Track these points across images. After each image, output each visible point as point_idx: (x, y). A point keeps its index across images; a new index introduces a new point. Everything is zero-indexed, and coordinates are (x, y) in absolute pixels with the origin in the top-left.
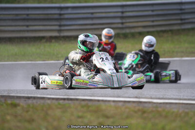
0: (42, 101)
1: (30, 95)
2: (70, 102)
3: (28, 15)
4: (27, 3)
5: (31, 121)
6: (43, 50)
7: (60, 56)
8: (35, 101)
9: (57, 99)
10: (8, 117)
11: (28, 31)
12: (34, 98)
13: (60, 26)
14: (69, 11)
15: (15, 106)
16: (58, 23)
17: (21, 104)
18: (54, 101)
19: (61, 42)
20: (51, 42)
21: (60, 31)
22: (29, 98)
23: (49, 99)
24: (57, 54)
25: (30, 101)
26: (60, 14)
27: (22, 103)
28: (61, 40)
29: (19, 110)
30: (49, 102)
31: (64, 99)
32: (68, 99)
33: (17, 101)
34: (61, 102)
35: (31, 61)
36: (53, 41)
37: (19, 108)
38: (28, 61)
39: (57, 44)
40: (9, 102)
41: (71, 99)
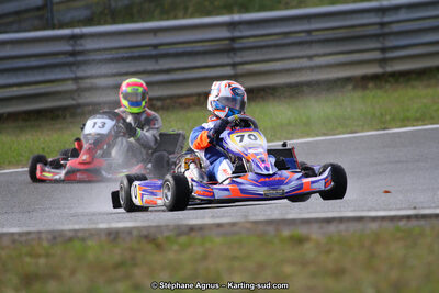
0: (359, 226)
1: (330, 215)
2: (422, 222)
3: (309, 32)
4: (306, 7)
5: (338, 273)
6: (349, 109)
7: (388, 117)
8: (342, 227)
9: (392, 219)
10: (288, 269)
11: (312, 68)
12: (341, 220)
13: (383, 50)
14: (402, 15)
15: (300, 241)
16: (379, 45)
17: (314, 236)
18: (386, 224)
19: (388, 86)
20: (365, 88)
21: (383, 61)
22: (329, 221)
23: (374, 219)
24: (382, 115)
25: (332, 228)
26: (382, 25)
27: (315, 233)
28: (387, 82)
29: (309, 250)
30: (374, 226)
31: (408, 217)
32: (417, 217)
33: (302, 231)
34: (402, 223)
35: (325, 134)
36: (370, 85)
37: (308, 246)
38: (317, 136)
39: (379, 93)
40: (286, 233)
41: (424, 217)
